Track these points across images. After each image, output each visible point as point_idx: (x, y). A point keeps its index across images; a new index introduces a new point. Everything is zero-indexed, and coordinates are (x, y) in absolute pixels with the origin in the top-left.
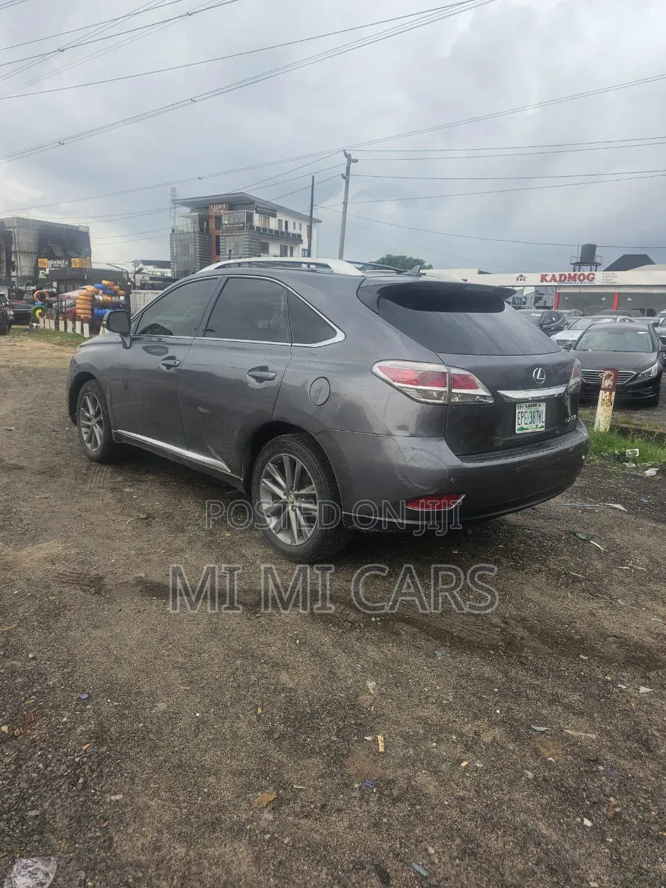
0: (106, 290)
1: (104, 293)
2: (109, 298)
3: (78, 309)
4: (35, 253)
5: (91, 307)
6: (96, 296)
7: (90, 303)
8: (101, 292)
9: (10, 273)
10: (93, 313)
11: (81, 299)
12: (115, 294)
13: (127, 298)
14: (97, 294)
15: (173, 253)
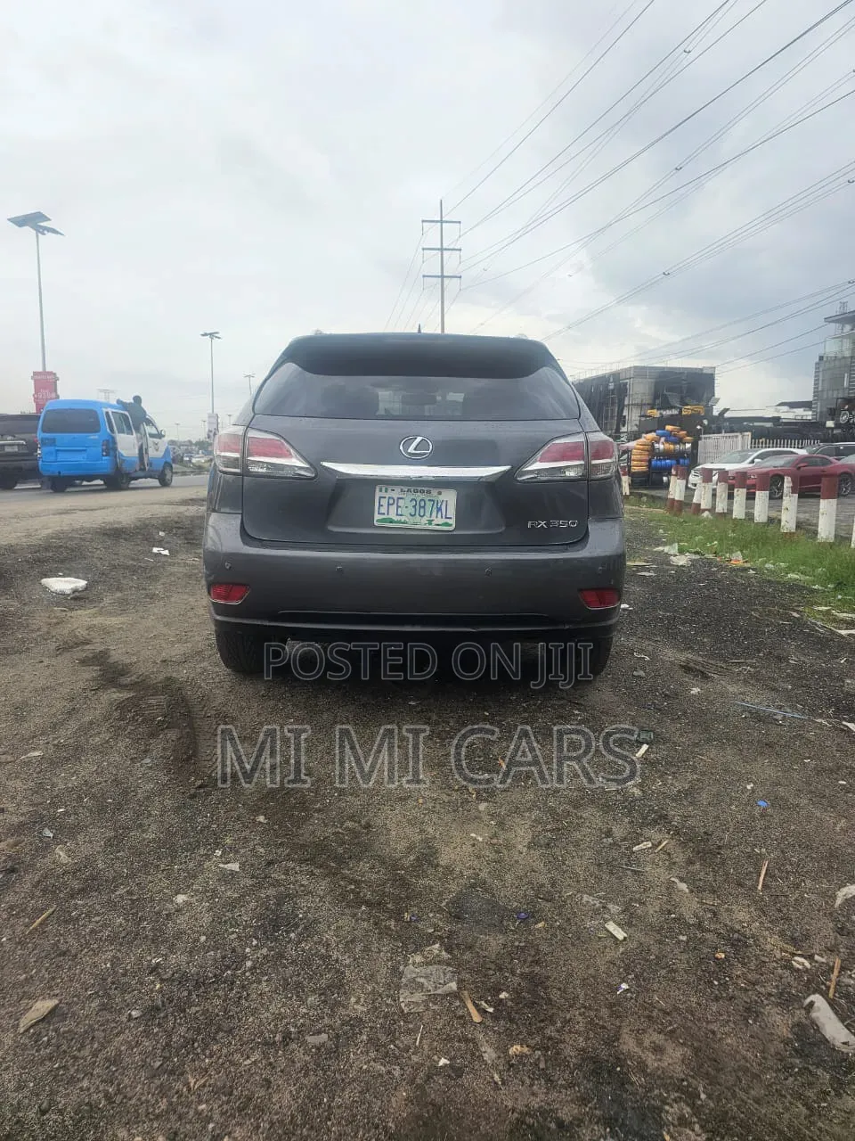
0: (670, 438)
1: (666, 441)
2: (672, 446)
3: (634, 460)
4: (648, 404)
5: (646, 458)
6: (656, 445)
7: (647, 453)
8: (663, 439)
9: (620, 429)
10: (649, 466)
11: (639, 449)
12: (681, 441)
13: (695, 446)
14: (658, 442)
15: (817, 388)
